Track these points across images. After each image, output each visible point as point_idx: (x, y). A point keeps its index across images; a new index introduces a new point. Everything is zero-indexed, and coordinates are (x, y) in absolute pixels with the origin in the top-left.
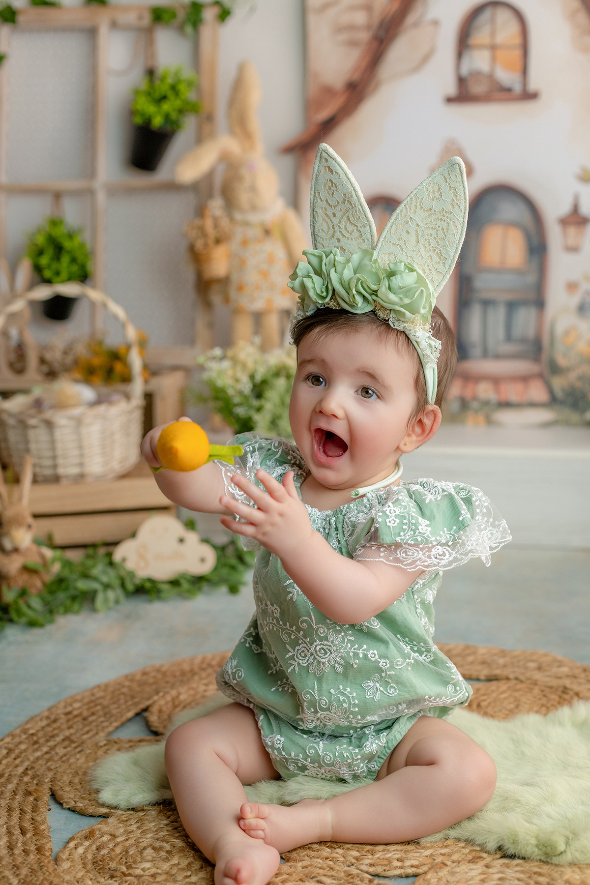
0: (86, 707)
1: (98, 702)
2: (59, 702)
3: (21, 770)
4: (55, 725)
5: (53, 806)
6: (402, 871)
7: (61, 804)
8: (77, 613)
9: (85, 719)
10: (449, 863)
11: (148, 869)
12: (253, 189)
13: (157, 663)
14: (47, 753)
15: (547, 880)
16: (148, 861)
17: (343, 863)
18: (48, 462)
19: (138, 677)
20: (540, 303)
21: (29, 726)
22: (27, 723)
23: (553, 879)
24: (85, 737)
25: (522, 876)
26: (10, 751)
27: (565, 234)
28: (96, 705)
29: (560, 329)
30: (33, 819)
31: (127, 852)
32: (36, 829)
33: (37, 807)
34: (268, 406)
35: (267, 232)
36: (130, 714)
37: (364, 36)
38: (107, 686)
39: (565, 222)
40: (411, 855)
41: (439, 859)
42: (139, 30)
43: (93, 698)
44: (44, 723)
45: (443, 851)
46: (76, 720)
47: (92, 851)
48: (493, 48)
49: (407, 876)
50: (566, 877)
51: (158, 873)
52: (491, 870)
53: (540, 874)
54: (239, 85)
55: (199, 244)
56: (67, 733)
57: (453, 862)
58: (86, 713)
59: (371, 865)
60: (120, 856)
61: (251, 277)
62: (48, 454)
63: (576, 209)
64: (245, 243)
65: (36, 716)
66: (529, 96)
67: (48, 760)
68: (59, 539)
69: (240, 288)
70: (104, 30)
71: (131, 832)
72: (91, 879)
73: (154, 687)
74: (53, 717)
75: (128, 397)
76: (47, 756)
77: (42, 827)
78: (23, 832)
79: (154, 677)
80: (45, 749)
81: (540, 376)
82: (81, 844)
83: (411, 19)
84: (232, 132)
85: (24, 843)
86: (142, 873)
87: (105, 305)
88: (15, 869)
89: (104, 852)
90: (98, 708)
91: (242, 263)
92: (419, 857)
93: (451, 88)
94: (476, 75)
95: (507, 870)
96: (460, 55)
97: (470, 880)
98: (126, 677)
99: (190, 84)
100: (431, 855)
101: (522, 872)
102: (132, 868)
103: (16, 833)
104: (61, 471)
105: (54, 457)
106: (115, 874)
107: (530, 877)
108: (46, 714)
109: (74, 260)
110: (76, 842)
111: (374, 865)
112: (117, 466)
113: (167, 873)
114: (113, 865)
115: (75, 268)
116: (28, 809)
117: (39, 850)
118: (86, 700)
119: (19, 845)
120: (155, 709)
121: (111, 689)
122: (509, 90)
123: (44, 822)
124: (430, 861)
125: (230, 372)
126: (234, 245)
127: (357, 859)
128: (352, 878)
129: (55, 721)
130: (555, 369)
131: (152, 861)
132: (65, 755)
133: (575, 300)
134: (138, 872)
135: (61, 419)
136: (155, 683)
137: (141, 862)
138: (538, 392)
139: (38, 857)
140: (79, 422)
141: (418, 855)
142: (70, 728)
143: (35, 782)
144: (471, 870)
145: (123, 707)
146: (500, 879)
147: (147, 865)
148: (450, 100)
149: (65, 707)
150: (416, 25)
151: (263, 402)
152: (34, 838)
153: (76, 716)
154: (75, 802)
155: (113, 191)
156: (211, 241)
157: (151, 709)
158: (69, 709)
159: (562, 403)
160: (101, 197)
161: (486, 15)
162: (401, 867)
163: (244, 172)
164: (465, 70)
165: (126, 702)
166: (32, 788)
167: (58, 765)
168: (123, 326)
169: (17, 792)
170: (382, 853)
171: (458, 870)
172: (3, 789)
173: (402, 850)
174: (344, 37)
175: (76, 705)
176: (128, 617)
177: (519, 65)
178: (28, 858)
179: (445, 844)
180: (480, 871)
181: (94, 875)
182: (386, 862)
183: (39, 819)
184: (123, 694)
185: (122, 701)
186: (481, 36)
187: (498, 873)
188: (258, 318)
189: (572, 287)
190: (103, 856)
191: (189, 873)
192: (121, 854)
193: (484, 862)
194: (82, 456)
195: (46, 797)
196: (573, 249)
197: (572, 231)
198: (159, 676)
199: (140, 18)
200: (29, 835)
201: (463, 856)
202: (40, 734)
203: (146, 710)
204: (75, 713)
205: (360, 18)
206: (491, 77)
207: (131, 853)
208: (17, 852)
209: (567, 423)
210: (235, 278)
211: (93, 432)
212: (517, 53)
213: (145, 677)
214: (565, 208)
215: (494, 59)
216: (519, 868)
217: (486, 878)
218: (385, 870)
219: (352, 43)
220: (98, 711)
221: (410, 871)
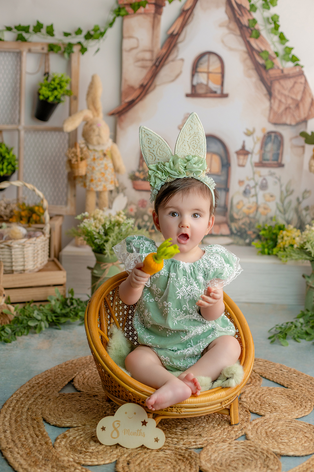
0: (45, 380)
1: (49, 378)
2: (32, 378)
3: (25, 409)
4: (33, 389)
5: (45, 424)
6: (196, 446)
7: (49, 424)
8: (27, 335)
9: (46, 386)
10: (214, 443)
11: (94, 449)
12: (99, 135)
13: (70, 359)
14: (34, 401)
15: (254, 448)
16: (93, 446)
17: (172, 444)
18: (8, 264)
19: (64, 366)
20: (227, 190)
21: (22, 390)
22: (21, 388)
23: (256, 448)
24: (48, 394)
25: (244, 447)
26: (18, 401)
27: (238, 158)
28: (49, 380)
29: (235, 202)
30: (40, 430)
31: (83, 443)
32: (42, 434)
33: (39, 425)
34: (111, 239)
35: (105, 155)
36: (67, 383)
37: (149, 64)
38: (51, 370)
39: (238, 153)
40: (198, 440)
41: (210, 441)
42: (43, 54)
43: (47, 376)
44: (28, 388)
45: (211, 438)
46: (42, 386)
47: (68, 443)
48: (208, 73)
49: (198, 448)
50: (261, 447)
51: (99, 451)
52: (231, 445)
53: (251, 446)
54: (92, 86)
55: (74, 161)
56: (40, 392)
57: (216, 442)
58: (45, 383)
59: (184, 444)
60: (81, 445)
61: (97, 175)
62: (9, 260)
63: (243, 147)
64: (94, 159)
65: (24, 385)
66: (224, 96)
67: (36, 405)
68: (12, 300)
69: (92, 180)
70: (25, 54)
71: (81, 434)
72: (72, 455)
73: (72, 371)
74: (32, 385)
75: (43, 233)
76: (34, 403)
77: (45, 433)
78: (37, 436)
79: (71, 366)
80: (33, 400)
81: (226, 223)
82: (63, 440)
83: (171, 58)
84: (89, 108)
85: (39, 441)
86: (92, 451)
87: (34, 190)
88: (39, 452)
89: (73, 443)
90: (51, 380)
91: (93, 169)
92: (202, 440)
93: (189, 91)
94: (200, 84)
95: (238, 445)
96: (193, 75)
97: (224, 449)
98: (58, 366)
99: (67, 82)
100: (206, 440)
101: (244, 446)
102: (88, 449)
103: (34, 436)
104: (14, 268)
105: (12, 262)
106: (82, 452)
107: (247, 447)
108: (28, 384)
109: (10, 163)
110: (60, 439)
111: (185, 445)
112: (39, 266)
113: (103, 450)
114: (79, 448)
115: (10, 167)
116: (35, 426)
117: (46, 443)
118: (44, 377)
119: (37, 442)
120: (76, 380)
121: (53, 372)
122: (215, 92)
123: (44, 431)
124: (207, 442)
125: (94, 224)
126: (89, 161)
127: (177, 442)
128: (178, 449)
129: (33, 387)
130: (233, 219)
131: (95, 446)
132: (43, 402)
133: (242, 188)
134: (90, 451)
135: (15, 245)
136: (72, 369)
137: (90, 447)
138: (225, 230)
139: (47, 446)
140: (23, 246)
141: (201, 440)
142: (41, 390)
143: (34, 415)
144: (224, 445)
145: (62, 379)
146: (236, 449)
147: (94, 448)
148: (188, 96)
149: (35, 380)
150: (173, 60)
151: (108, 237)
152: (43, 438)
153: (42, 385)
154: (56, 422)
155: (27, 130)
156: (79, 159)
157: (74, 380)
158: (38, 381)
159: (236, 235)
160: (22, 133)
161: (206, 58)
162: (196, 445)
163: (95, 127)
164: (195, 83)
165: (62, 378)
166: (34, 417)
167: (42, 407)
168: (42, 200)
169: (28, 419)
170: (187, 439)
171: (219, 445)
172: (21, 418)
173: (194, 438)
174: (139, 64)
175: (40, 380)
176: (50, 337)
177: (220, 82)
178: (43, 447)
179: (211, 435)
180: (227, 445)
181: (73, 453)
182: (189, 443)
183: (42, 430)
184: (59, 374)
185: (60, 377)
186: (203, 67)
187: (234, 446)
188: (99, 194)
189: (241, 182)
190: (74, 445)
191: (112, 450)
192: (81, 444)
193: (228, 442)
194: (24, 261)
195: (42, 421)
196: (243, 166)
197: (241, 157)
198: (73, 365)
199: (43, 49)
200: (40, 437)
201: (219, 440)
202: (28, 393)
203: (72, 381)
204: (41, 383)
205: (147, 56)
206: (207, 86)
207: (85, 443)
208: (37, 444)
209: (237, 244)
210: (89, 175)
211: (29, 250)
212: (220, 76)
213: (67, 366)
214: (239, 147)
215: (208, 78)
216: (242, 444)
217: (230, 448)
218: (189, 446)
219: (144, 67)
220: (50, 382)
221: (199, 446)
